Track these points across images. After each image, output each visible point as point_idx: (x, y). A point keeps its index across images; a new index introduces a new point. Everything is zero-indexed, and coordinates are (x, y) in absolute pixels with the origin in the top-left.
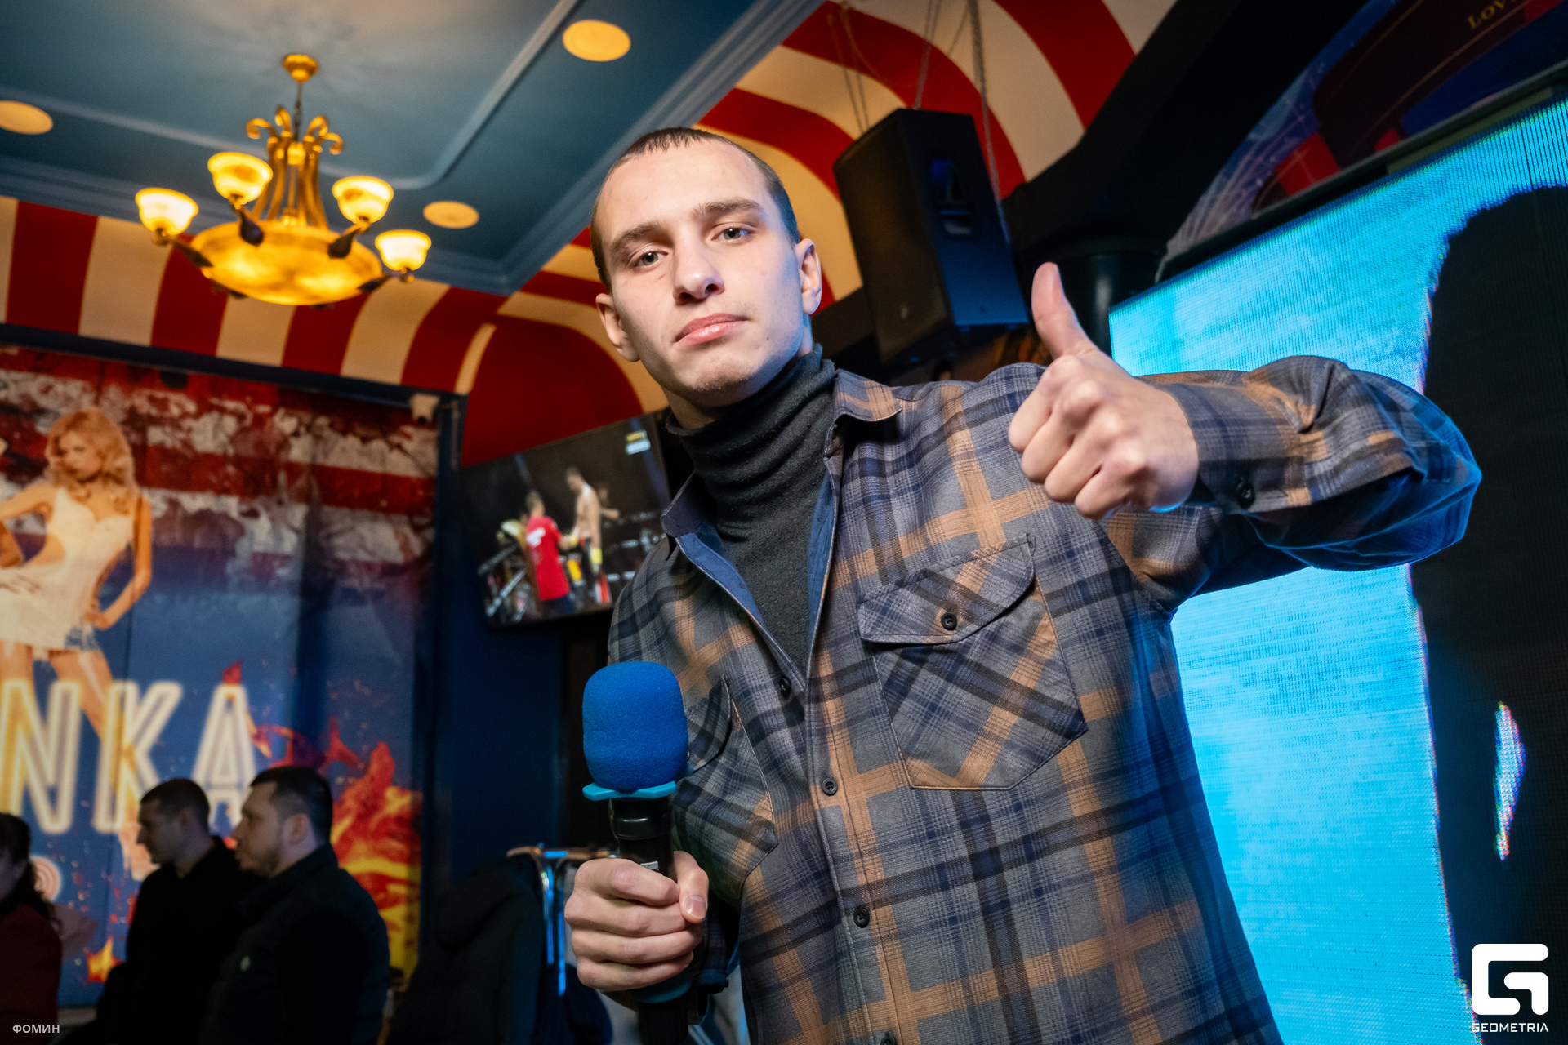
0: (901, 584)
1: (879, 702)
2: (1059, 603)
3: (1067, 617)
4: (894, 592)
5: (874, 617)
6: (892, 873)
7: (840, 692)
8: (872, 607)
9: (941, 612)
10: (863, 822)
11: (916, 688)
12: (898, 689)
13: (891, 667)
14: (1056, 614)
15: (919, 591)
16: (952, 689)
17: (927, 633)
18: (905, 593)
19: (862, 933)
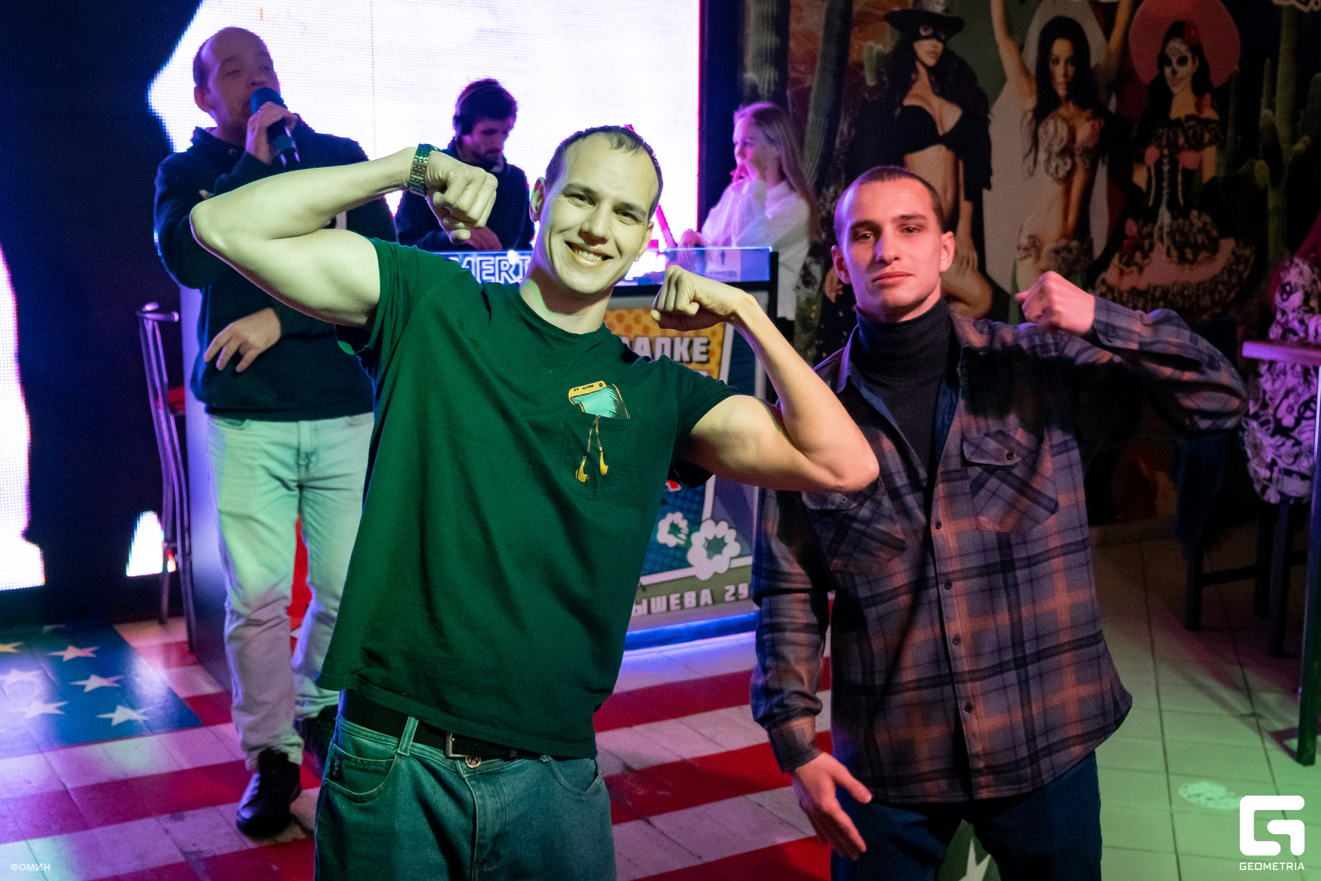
0: (987, 435)
1: (967, 489)
2: (1055, 450)
3: (1058, 458)
4: (983, 438)
5: (972, 449)
6: (965, 567)
7: (945, 481)
8: (971, 444)
9: (1007, 452)
10: (952, 543)
11: (987, 485)
12: (978, 485)
13: (977, 474)
14: (1054, 455)
15: (995, 439)
16: (1004, 486)
17: (998, 460)
18: (988, 439)
19: (946, 592)
